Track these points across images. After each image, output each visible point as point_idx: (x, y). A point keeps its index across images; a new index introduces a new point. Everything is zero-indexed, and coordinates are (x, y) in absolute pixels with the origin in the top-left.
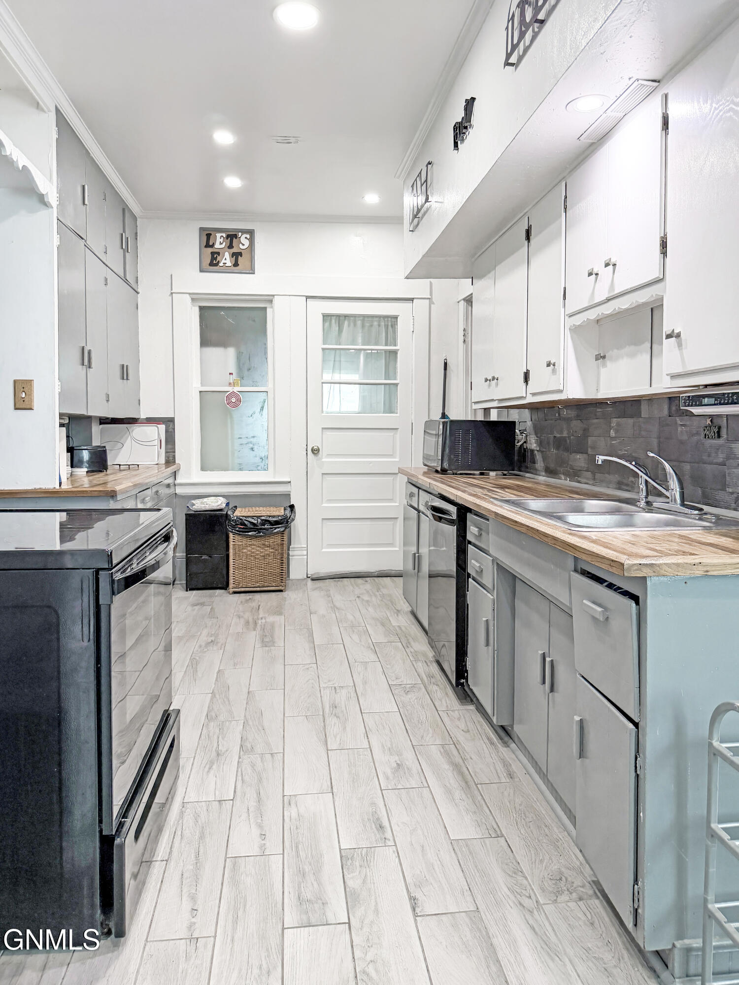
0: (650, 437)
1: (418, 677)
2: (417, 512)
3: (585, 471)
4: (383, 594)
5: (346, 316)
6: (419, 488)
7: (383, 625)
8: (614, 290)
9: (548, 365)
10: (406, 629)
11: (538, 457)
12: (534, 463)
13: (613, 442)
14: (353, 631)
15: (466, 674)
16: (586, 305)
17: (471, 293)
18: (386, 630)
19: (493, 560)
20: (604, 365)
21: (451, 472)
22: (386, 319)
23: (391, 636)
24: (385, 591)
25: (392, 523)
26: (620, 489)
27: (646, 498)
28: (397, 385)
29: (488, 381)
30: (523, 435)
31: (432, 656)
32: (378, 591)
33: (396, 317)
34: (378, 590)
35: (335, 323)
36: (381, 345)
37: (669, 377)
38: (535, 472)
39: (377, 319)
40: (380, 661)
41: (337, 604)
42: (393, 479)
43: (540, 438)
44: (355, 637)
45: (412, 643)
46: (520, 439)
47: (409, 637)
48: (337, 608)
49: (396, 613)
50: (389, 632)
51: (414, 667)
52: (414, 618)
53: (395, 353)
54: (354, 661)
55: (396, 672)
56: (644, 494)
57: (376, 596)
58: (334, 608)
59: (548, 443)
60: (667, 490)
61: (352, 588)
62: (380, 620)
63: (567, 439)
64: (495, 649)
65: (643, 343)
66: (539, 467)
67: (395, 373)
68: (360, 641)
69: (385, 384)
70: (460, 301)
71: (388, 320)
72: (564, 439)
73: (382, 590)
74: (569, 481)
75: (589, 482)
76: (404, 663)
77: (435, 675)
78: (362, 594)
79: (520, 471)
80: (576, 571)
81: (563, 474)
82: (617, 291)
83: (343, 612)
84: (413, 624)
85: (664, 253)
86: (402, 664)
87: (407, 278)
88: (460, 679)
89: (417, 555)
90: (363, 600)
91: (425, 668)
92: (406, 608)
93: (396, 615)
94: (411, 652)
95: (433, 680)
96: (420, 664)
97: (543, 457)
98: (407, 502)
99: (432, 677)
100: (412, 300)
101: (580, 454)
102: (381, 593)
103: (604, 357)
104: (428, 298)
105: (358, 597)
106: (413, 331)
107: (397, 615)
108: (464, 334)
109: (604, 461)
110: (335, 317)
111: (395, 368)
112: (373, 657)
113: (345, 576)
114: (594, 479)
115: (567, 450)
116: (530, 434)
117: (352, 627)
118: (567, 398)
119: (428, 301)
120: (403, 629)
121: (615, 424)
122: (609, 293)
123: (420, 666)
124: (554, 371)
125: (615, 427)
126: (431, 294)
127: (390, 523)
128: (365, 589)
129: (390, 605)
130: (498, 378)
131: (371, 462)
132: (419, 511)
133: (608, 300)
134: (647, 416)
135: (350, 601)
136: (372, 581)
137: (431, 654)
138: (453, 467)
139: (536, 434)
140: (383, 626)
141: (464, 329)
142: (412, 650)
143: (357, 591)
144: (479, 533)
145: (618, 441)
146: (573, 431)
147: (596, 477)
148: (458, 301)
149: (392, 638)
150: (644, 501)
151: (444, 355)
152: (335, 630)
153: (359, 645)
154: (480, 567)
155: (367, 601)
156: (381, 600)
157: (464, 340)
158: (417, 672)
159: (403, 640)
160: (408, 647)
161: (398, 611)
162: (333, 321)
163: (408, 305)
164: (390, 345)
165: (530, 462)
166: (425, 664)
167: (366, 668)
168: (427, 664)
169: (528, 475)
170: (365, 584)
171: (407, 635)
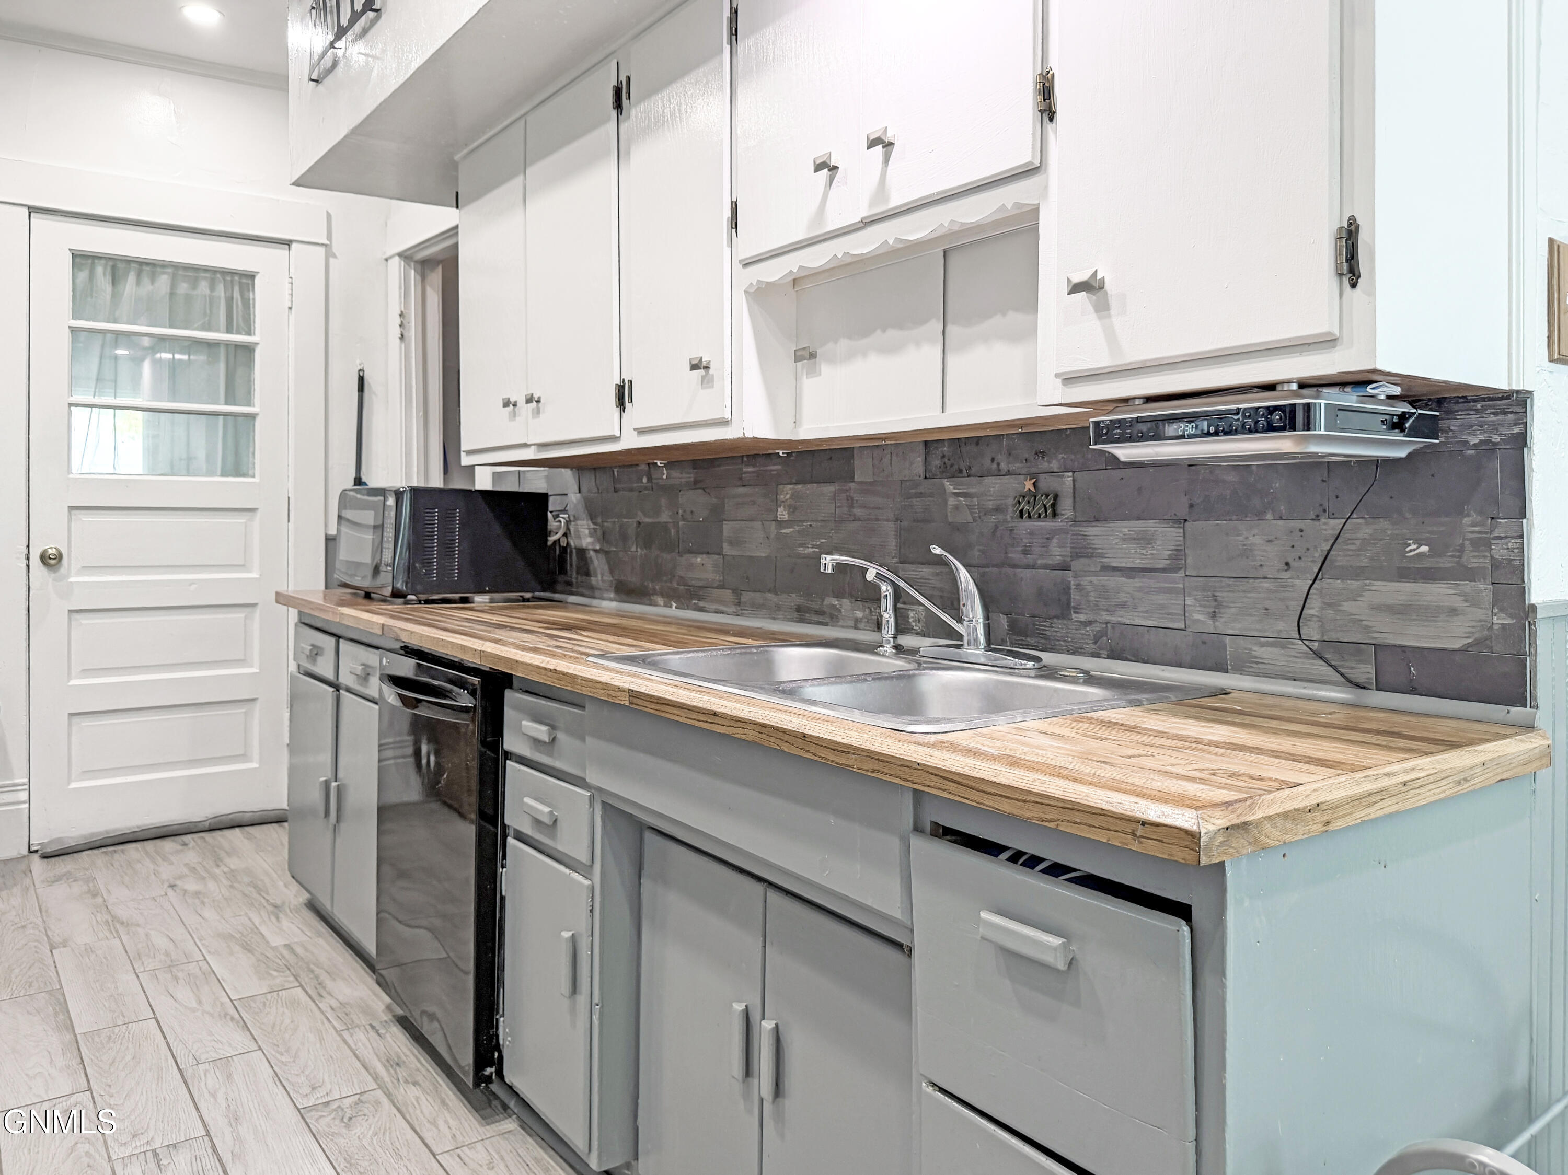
0: (877, 520)
1: (363, 1070)
2: (331, 689)
3: (717, 588)
4: (232, 871)
5: (129, 261)
6: (338, 637)
7: (248, 948)
8: (886, 200)
9: (694, 367)
10: (306, 950)
11: (598, 563)
12: (588, 574)
13: (783, 531)
14: (176, 978)
15: (496, 1054)
16: (800, 234)
17: (453, 224)
18: (259, 960)
19: (592, 799)
20: (813, 372)
21: (413, 597)
22: (228, 278)
23: (275, 973)
24: (234, 863)
25: (244, 710)
26: (801, 620)
27: (895, 638)
28: (252, 417)
29: (511, 406)
30: (560, 521)
31: (382, 1007)
32: (218, 866)
33: (252, 276)
34: (218, 862)
35: (104, 274)
36: (218, 331)
37: (1059, 381)
38: (591, 592)
39: (208, 275)
40: (260, 1048)
41: (121, 912)
42: (246, 617)
43: (602, 526)
44: (184, 994)
45: (329, 984)
46: (556, 527)
47: (317, 971)
48: (122, 923)
49: (272, 912)
50: (268, 967)
51: (349, 1046)
52: (318, 919)
53: (249, 349)
54: (191, 1061)
55: (307, 1073)
56: (892, 631)
57: (215, 878)
58: (115, 924)
59: (624, 537)
60: (960, 620)
61: (152, 866)
62: (238, 936)
63: (671, 526)
64: (596, 999)
65: (924, 322)
66: (601, 583)
67: (249, 393)
68: (200, 1002)
69: (225, 415)
70: (391, 257)
71: (232, 281)
72: (665, 527)
73: (227, 860)
74: (676, 608)
75: (724, 609)
76: (321, 1039)
77: (404, 1058)
78: (180, 877)
79: (555, 592)
80: (918, 829)
81: (662, 595)
82: (896, 200)
83: (140, 930)
84: (319, 935)
85: (1048, 112)
86: (318, 1045)
87: (297, 183)
88: (483, 1069)
89: (334, 784)
90: (185, 891)
91: (375, 1045)
92: (294, 896)
93: (273, 918)
94: (332, 1009)
95: (402, 1073)
96: (360, 1035)
97: (609, 563)
98: (299, 665)
99: (398, 1064)
100: (288, 243)
101: (704, 556)
102: (226, 870)
103: (813, 356)
104: (323, 244)
105: (172, 886)
106: (290, 308)
107: (278, 918)
108: (402, 322)
109: (839, 567)
110: (103, 262)
111: (249, 382)
112: (240, 1040)
113: (131, 838)
114: (739, 604)
115: (672, 546)
116: (576, 519)
117: (169, 967)
118: (741, 435)
119: (322, 250)
120: (299, 950)
121: (788, 496)
122: (871, 205)
123: (361, 1039)
124: (706, 382)
125: (788, 502)
126: (329, 237)
127: (239, 710)
128: (186, 865)
129: (255, 895)
130: (539, 398)
131: (192, 582)
132: (337, 687)
133: (866, 223)
134: (870, 479)
135: (154, 899)
136: (199, 842)
137: (379, 1001)
138: (419, 587)
139: (592, 517)
140: (250, 951)
141: (402, 312)
142: (334, 1003)
143: (166, 872)
144: (550, 735)
145: (797, 528)
146: (684, 511)
147: (742, 600)
148: (385, 257)
149: (278, 981)
150: (892, 644)
151: (358, 362)
152: (126, 979)
153: (199, 1014)
154: (551, 812)
155: (197, 894)
156: (231, 886)
157: (402, 335)
158: (359, 1060)
159: (305, 978)
160: (321, 996)
161: (276, 906)
162: (99, 270)
163: (280, 253)
164: (239, 333)
165: (577, 573)
166: (372, 1034)
167: (229, 1077)
168: (377, 1032)
169: (572, 599)
170: (182, 851)
171: (312, 966)
